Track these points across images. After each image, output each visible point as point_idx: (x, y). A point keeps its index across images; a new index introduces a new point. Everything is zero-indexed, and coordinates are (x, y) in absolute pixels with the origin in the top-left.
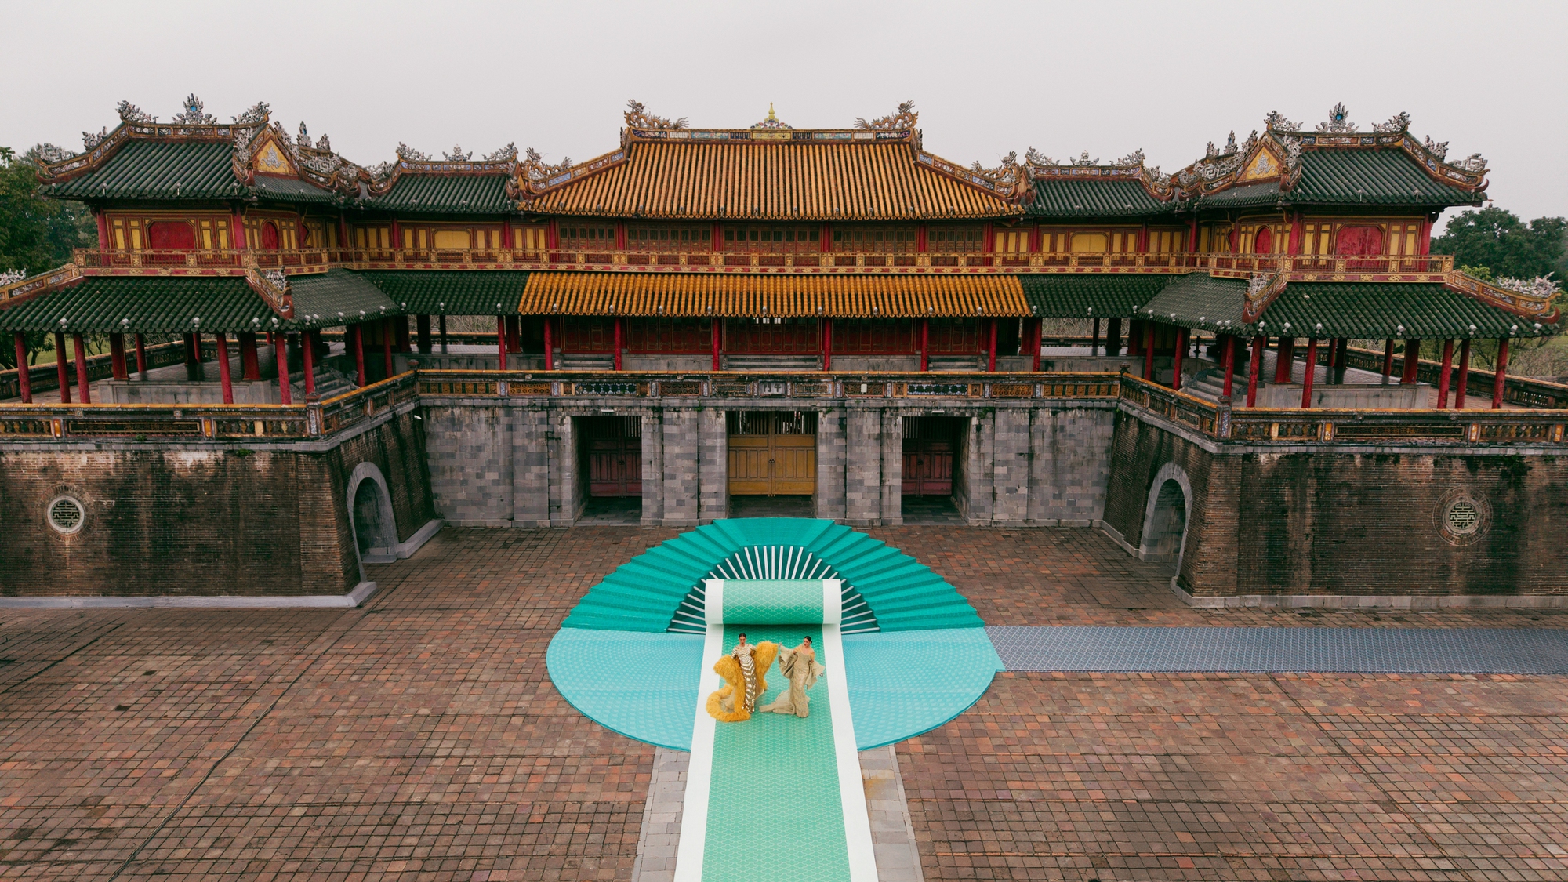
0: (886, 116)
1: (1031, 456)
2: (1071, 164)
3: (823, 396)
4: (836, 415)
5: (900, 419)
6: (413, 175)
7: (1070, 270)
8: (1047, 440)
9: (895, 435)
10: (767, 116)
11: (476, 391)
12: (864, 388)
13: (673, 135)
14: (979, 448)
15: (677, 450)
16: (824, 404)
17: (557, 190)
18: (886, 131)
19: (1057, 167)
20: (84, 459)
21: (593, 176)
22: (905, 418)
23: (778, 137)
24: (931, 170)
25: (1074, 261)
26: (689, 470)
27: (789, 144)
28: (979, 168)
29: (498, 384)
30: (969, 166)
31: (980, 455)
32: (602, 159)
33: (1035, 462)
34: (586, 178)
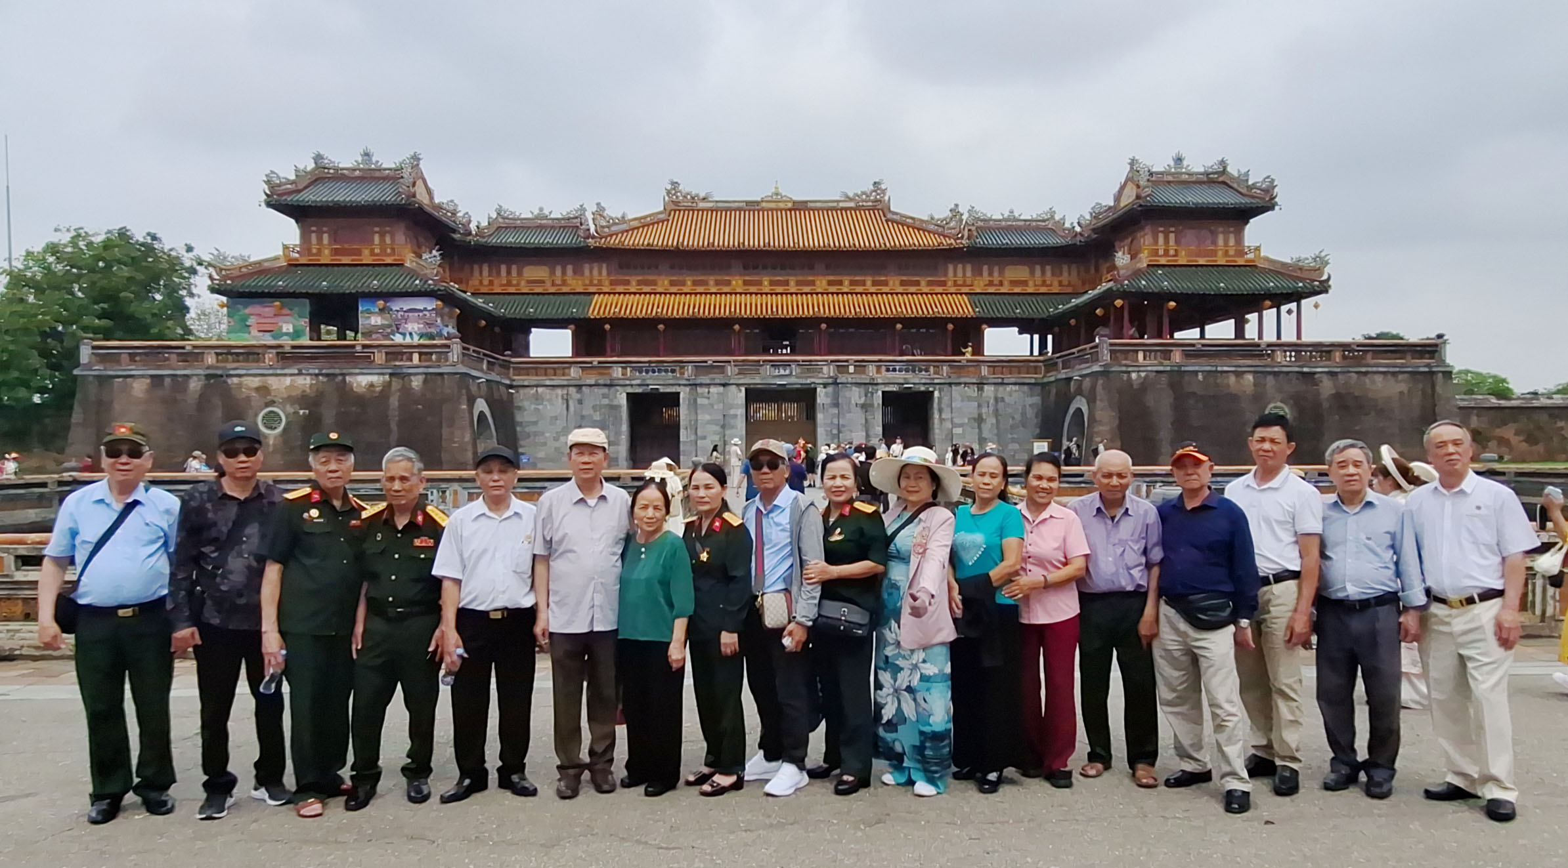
0: (863, 190)
1: (980, 420)
2: (1001, 217)
3: (821, 375)
4: (830, 389)
5: (880, 393)
6: (506, 228)
7: (1003, 290)
8: (991, 408)
9: (876, 405)
10: (773, 190)
11: (555, 375)
12: (851, 369)
13: (702, 205)
14: (940, 415)
15: (707, 417)
16: (821, 381)
17: (617, 235)
18: (863, 201)
19: (991, 220)
20: (288, 381)
21: (643, 227)
22: (883, 392)
23: (782, 205)
24: (898, 223)
25: (1006, 283)
26: (715, 433)
27: (790, 210)
28: (932, 218)
29: (572, 370)
30: (925, 218)
31: (941, 420)
32: (650, 216)
33: (983, 425)
34: (638, 228)
